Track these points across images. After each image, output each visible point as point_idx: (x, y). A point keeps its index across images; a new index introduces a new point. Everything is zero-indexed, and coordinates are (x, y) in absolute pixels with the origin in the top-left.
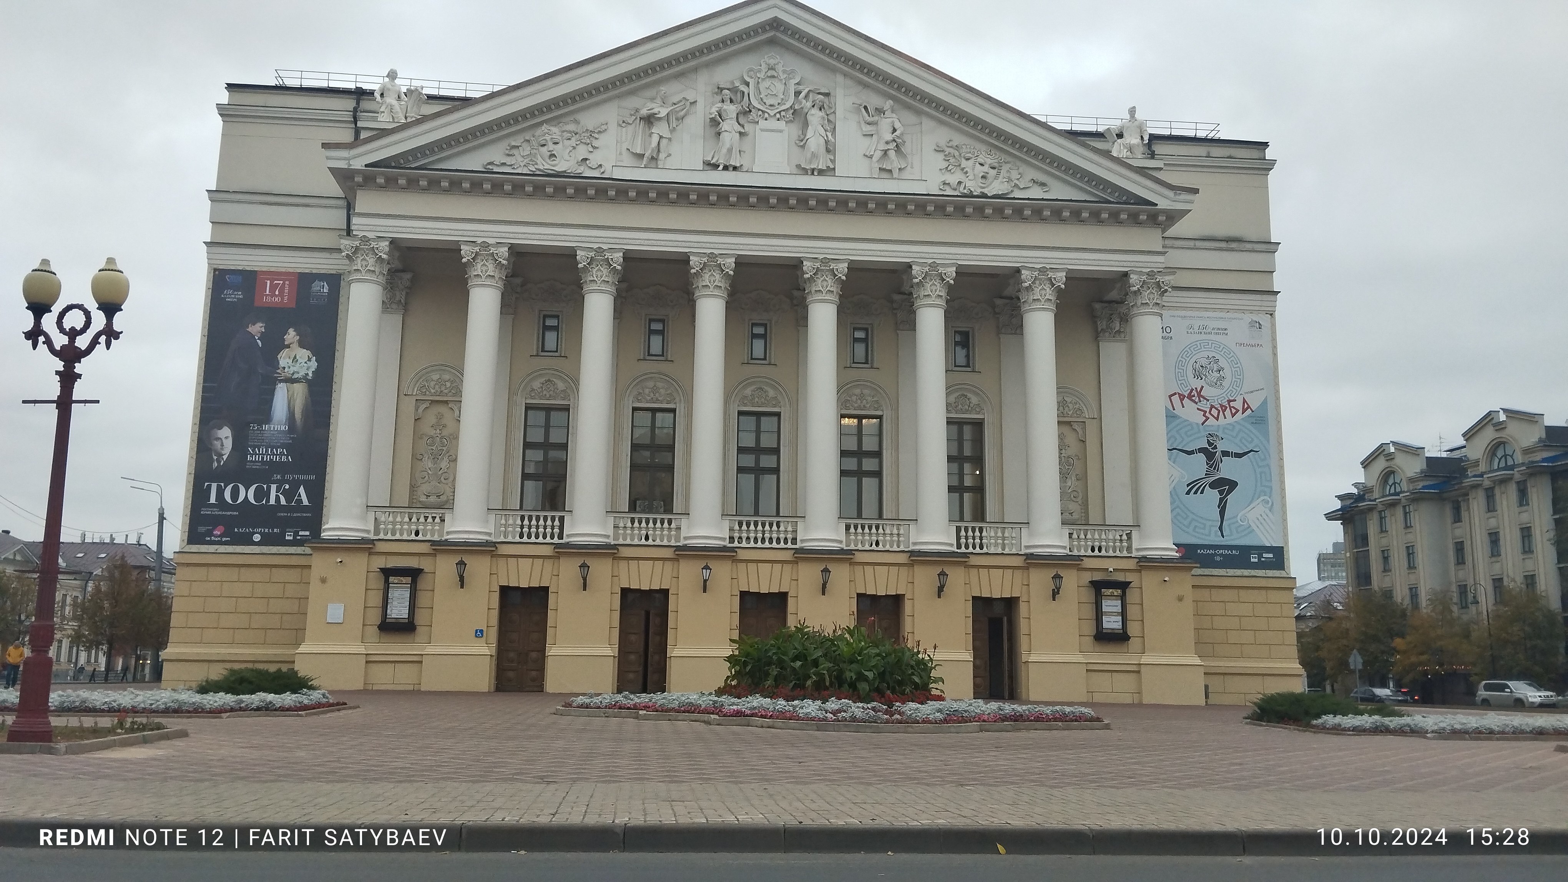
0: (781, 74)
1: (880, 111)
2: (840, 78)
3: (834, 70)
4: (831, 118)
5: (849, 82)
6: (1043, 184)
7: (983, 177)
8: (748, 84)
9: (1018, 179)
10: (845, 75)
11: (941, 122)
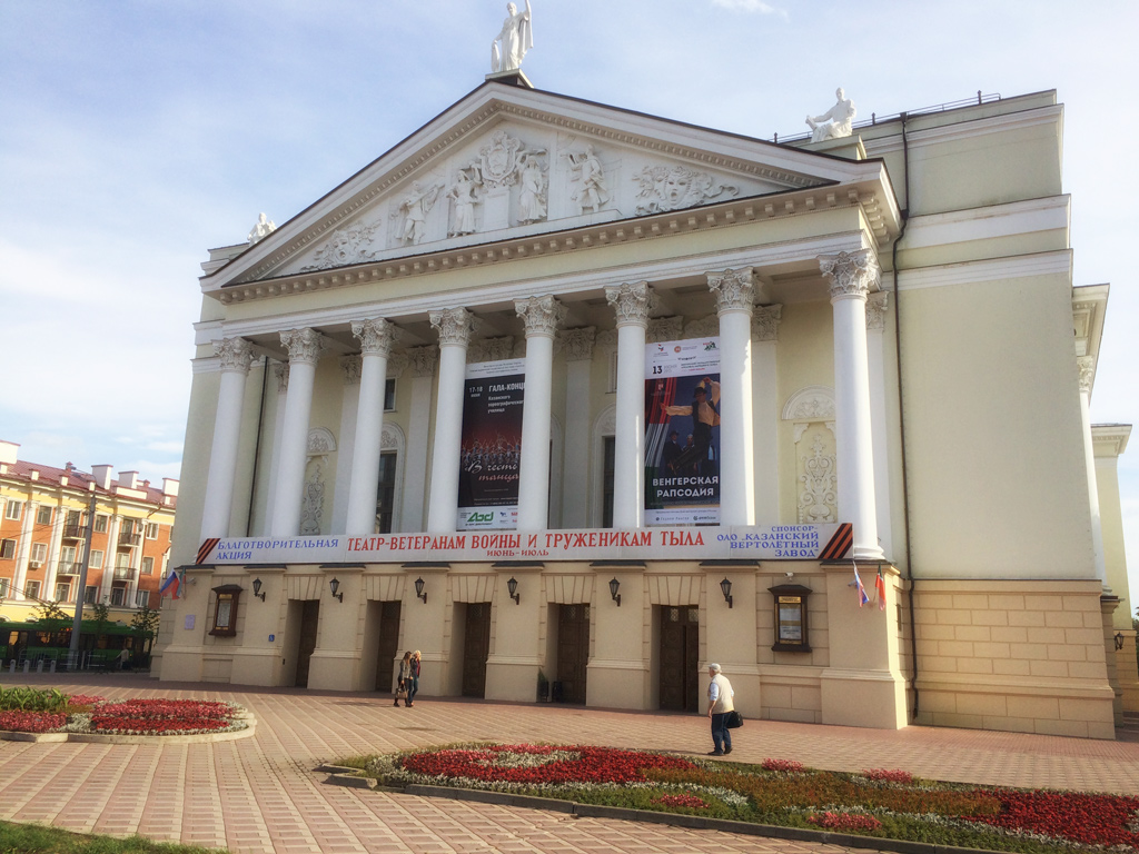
0: (505, 145)
2: (551, 137)
4: (546, 173)
5: (561, 139)
6: (731, 188)
7: (674, 194)
9: (707, 189)
10: (558, 132)
11: (638, 153)
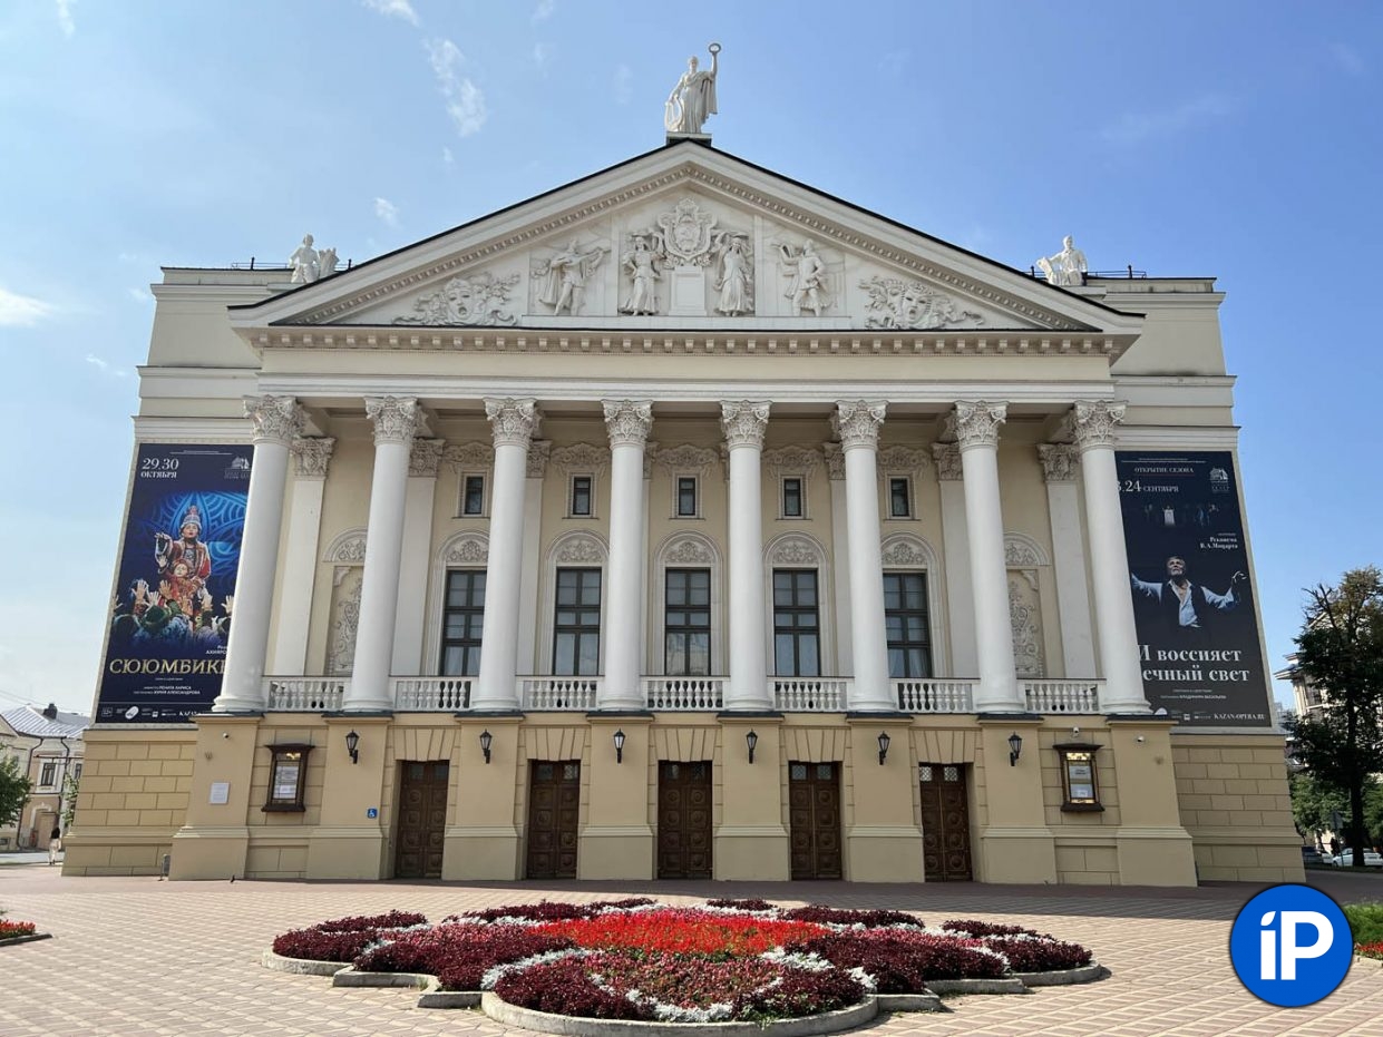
0: (696, 218)
1: (801, 251)
2: (758, 221)
3: (751, 212)
4: (750, 260)
5: (769, 224)
6: (977, 317)
7: (912, 312)
8: (662, 231)
9: (949, 313)
10: (764, 217)
11: (867, 259)
